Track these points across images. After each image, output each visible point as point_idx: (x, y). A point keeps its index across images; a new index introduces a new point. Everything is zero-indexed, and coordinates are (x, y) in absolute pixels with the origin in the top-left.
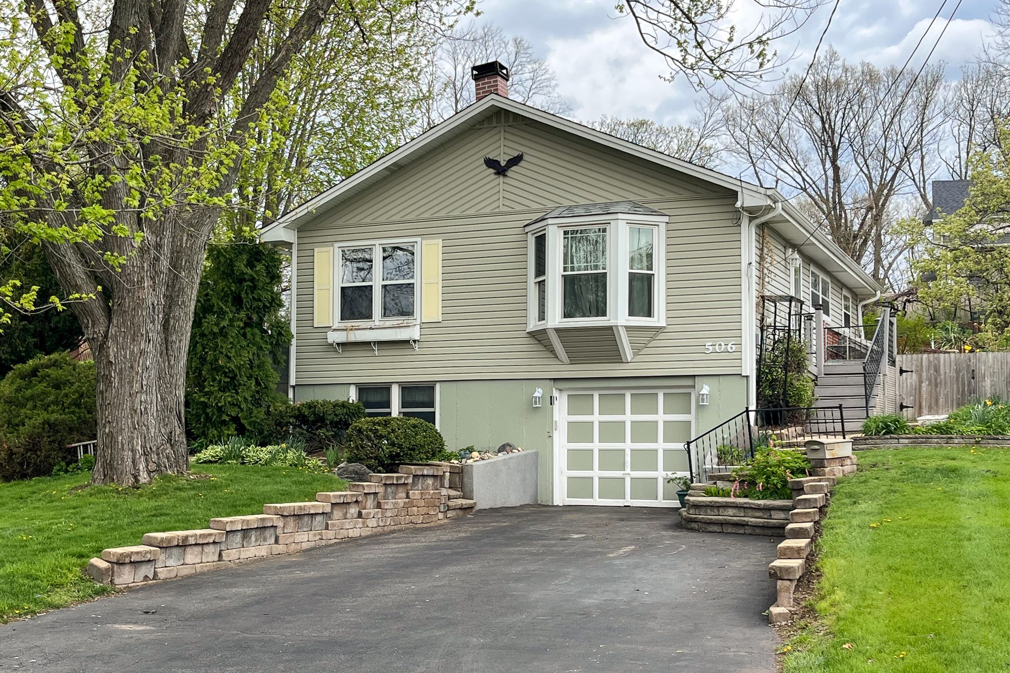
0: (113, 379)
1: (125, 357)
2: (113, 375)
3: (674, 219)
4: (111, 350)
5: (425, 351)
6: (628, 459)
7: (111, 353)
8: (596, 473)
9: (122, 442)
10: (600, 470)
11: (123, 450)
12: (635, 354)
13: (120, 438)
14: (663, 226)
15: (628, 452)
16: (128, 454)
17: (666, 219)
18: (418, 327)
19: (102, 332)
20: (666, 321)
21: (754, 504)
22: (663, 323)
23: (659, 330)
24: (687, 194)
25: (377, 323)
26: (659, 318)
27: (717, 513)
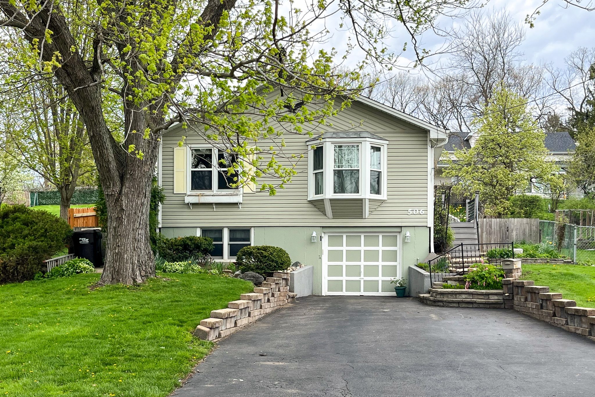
0: (123, 220)
1: (132, 207)
2: (124, 218)
3: (391, 143)
4: (123, 202)
5: (246, 209)
6: (362, 270)
7: (124, 204)
8: (344, 278)
9: (127, 258)
10: (346, 276)
11: (127, 263)
12: (370, 214)
13: (126, 256)
14: (386, 146)
15: (362, 267)
16: (129, 266)
17: (387, 142)
18: (241, 195)
19: (117, 191)
20: (387, 197)
21: (480, 292)
22: (385, 198)
23: (382, 201)
24: (398, 130)
25: (215, 192)
26: (383, 196)
27: (455, 297)
